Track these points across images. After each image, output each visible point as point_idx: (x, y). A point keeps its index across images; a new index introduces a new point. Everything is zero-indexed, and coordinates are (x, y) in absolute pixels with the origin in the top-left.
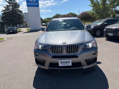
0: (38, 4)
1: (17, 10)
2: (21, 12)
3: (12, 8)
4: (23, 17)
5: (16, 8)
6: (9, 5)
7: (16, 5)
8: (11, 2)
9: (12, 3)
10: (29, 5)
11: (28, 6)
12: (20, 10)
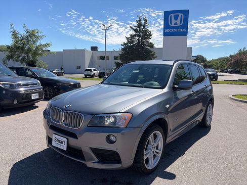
0: (185, 31)
1: (147, 42)
2: (152, 46)
3: (138, 39)
4: (154, 55)
5: (145, 38)
6: (135, 34)
7: (146, 34)
8: (138, 29)
9: (140, 32)
10: (167, 32)
11: (165, 34)
12: (150, 43)
